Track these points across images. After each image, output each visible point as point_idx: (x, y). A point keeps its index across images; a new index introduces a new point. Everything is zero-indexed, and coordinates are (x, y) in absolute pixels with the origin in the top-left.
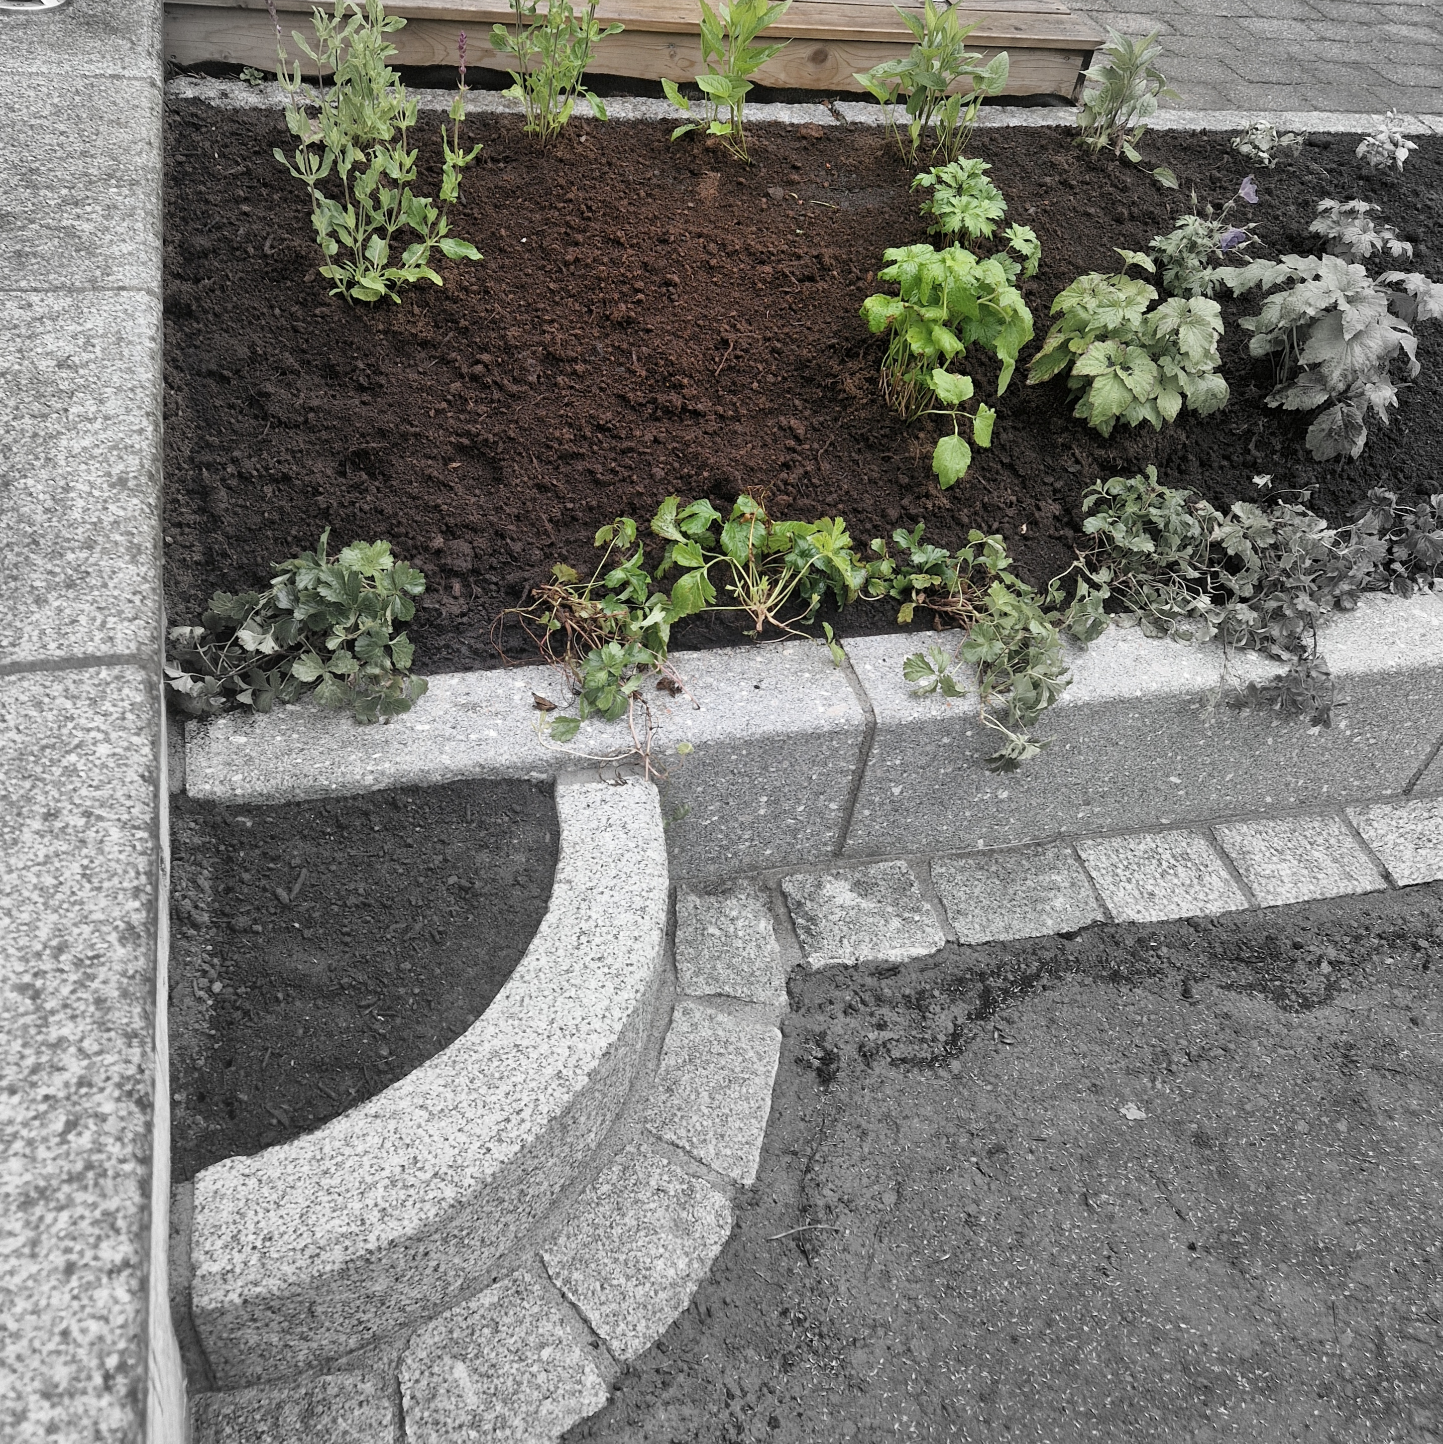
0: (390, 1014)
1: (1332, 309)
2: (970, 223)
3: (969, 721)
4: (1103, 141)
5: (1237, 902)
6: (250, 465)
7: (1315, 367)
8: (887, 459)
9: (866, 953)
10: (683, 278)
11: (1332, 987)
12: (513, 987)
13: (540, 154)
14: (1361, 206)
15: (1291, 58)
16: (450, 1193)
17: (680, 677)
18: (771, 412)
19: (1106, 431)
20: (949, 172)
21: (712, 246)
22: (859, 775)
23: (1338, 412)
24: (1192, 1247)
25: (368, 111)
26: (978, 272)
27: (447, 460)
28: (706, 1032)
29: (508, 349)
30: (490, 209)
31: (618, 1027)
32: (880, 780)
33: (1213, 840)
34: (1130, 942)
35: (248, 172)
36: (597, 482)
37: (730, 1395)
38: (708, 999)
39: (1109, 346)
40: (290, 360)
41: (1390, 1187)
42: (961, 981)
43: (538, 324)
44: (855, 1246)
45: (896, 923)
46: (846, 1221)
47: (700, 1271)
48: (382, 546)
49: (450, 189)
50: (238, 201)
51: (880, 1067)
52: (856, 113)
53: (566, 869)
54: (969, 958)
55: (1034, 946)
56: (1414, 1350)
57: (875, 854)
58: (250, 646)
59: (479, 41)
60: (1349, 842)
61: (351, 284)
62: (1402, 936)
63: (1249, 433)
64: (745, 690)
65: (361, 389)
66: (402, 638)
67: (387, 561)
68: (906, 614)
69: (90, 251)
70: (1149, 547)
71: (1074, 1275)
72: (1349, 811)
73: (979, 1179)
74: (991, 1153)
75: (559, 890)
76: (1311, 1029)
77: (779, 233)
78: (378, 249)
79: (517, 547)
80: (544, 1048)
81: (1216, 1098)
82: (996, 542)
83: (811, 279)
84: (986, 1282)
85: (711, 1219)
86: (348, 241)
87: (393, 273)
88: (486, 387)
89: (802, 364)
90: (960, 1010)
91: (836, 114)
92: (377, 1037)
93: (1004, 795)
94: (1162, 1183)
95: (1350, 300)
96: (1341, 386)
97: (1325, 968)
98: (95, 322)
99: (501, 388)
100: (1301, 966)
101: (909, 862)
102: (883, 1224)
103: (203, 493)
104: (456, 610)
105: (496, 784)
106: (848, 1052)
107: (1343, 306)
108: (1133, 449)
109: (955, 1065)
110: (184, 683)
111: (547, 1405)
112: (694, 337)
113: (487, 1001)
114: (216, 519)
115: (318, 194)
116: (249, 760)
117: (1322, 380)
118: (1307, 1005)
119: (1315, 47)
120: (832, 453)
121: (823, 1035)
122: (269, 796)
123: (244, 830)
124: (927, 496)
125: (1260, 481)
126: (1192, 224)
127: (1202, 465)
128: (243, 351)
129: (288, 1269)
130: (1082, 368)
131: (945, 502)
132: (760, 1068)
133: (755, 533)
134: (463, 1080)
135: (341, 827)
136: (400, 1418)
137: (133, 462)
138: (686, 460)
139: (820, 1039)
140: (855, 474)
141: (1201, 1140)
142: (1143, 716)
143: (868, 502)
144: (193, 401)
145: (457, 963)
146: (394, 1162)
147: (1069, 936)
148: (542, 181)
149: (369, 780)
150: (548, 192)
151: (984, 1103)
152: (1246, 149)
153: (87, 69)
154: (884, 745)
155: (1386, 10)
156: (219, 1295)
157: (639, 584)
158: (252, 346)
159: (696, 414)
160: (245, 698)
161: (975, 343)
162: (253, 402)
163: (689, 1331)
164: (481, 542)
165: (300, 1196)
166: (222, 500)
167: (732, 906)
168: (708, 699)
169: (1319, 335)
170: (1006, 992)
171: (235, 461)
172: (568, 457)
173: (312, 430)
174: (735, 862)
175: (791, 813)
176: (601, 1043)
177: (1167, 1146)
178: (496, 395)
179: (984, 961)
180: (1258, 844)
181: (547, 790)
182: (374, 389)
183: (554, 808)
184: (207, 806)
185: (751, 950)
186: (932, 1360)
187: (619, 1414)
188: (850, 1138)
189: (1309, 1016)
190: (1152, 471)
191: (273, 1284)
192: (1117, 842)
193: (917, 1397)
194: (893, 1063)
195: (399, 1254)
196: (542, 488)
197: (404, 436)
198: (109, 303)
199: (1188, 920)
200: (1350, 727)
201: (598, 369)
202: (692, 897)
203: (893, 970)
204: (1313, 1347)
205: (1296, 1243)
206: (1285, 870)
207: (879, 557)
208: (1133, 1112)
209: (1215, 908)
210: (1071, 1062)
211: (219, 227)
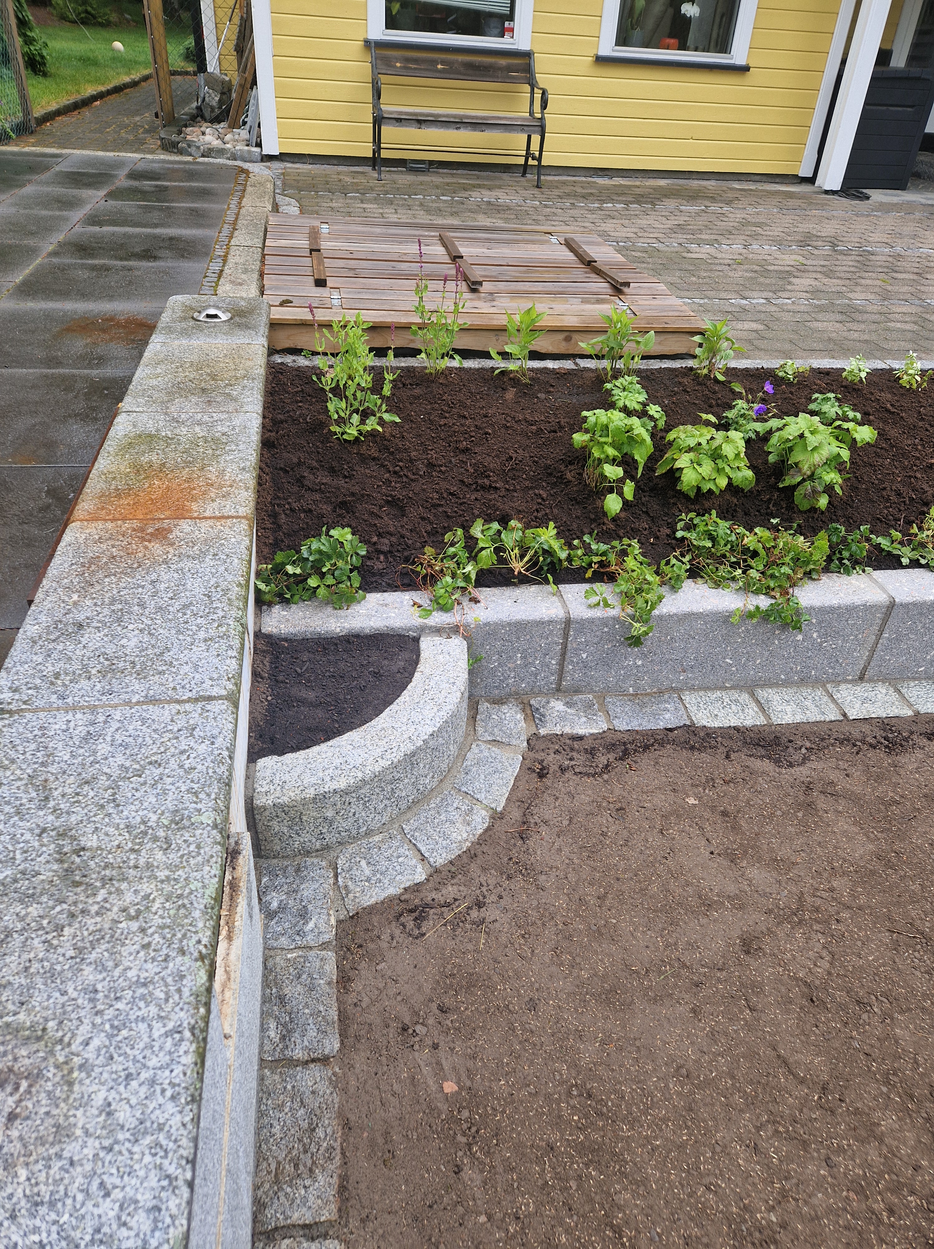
0: (340, 713)
1: (802, 436)
2: (628, 403)
3: (616, 619)
4: (705, 371)
5: (761, 721)
6: (295, 505)
7: (796, 464)
8: (585, 508)
9: (567, 730)
10: (494, 432)
11: (805, 759)
12: (394, 707)
13: (433, 382)
14: (831, 395)
15: (830, 339)
16: (360, 775)
17: (481, 597)
18: (532, 488)
19: (692, 494)
20: (619, 382)
21: (508, 418)
22: (565, 646)
23: (808, 485)
24: (712, 853)
25: (355, 362)
26: (626, 421)
27: (381, 507)
28: (486, 754)
29: (411, 461)
30: (408, 405)
31: (438, 725)
32: (576, 649)
33: (752, 695)
34: (702, 734)
35: (302, 391)
36: (448, 517)
37: (481, 885)
38: (489, 742)
39: (691, 455)
40: (315, 464)
41: (820, 839)
42: (614, 745)
43: (425, 451)
44: (547, 838)
45: (584, 719)
46: (544, 830)
47: (472, 838)
48: (347, 530)
49: (387, 390)
50: (297, 402)
51: (568, 775)
52: (584, 363)
53: (421, 667)
54: (619, 736)
55: (653, 733)
56: (819, 902)
57: (577, 691)
58: (291, 572)
59: (408, 335)
60: (826, 698)
61: (343, 434)
62: (848, 740)
63: (770, 500)
64: (510, 602)
65: (345, 477)
66: (355, 573)
67: (349, 537)
68: (589, 574)
69: (235, 400)
70: (709, 544)
71: (651, 859)
72: (828, 686)
73: (610, 819)
74: (618, 810)
75: (417, 675)
76: (792, 775)
77: (541, 413)
78: (356, 418)
79: (410, 542)
80: (404, 728)
81: (735, 798)
82: (635, 543)
83: (555, 432)
84: (607, 857)
85: (480, 820)
86: (343, 415)
87: (361, 427)
88: (401, 476)
89: (547, 467)
90: (611, 756)
91: (576, 364)
92: (334, 721)
93: (640, 663)
94: (701, 828)
95: (812, 433)
96: (809, 473)
97: (803, 750)
98: (237, 422)
99: (407, 477)
100: (791, 750)
101: (595, 697)
102: (562, 831)
103: (274, 516)
104: (381, 567)
105: (393, 636)
106: (554, 768)
107: (807, 434)
108: (707, 504)
109: (606, 777)
110: (262, 586)
111: (400, 877)
112: (497, 456)
113: (381, 712)
114: (279, 526)
115: (330, 395)
116: (288, 620)
117: (800, 471)
118: (791, 765)
119: (845, 334)
120: (559, 505)
121: (543, 761)
122: (295, 635)
123: (284, 647)
124: (604, 524)
125: (774, 521)
126: (740, 404)
127: (746, 514)
128: (295, 460)
129: (292, 794)
130: (678, 465)
131: (612, 526)
132: (510, 769)
133: (518, 535)
134: (369, 737)
135: (325, 649)
136: (336, 876)
137: (248, 463)
138: (489, 507)
139: (541, 762)
140: (570, 515)
141: (725, 814)
142: (706, 623)
143: (575, 526)
144: (273, 480)
145: (370, 698)
146: (337, 762)
147: (671, 730)
148: (432, 392)
149: (338, 630)
150: (434, 397)
151: (617, 792)
152: (781, 374)
153: (238, 341)
154: (575, 630)
155: (890, 316)
156: (264, 800)
157: (464, 555)
158: (299, 458)
159: (496, 488)
160: (288, 596)
161: (626, 454)
162: (298, 480)
163: (465, 860)
164: (393, 539)
165: (299, 770)
166: (283, 519)
167: (505, 708)
168: (492, 606)
169: (797, 449)
170: (635, 751)
171: (289, 503)
172: (435, 506)
173: (323, 492)
174: (507, 689)
175: (533, 664)
176: (430, 730)
177: (706, 815)
178: (405, 479)
179: (626, 737)
180: (777, 697)
181: (416, 640)
182: (350, 477)
183: (418, 646)
184: (269, 637)
185: (512, 725)
186: (577, 882)
187: (431, 885)
188: (550, 800)
189: (792, 770)
190: (714, 512)
191: (286, 799)
192: (702, 693)
193: (568, 895)
194: (575, 774)
195: (337, 798)
196: (423, 519)
197: (363, 496)
198: (241, 416)
199: (734, 728)
200: (819, 636)
201: (452, 469)
202: (487, 704)
203: (581, 738)
204: (765, 895)
205: (767, 857)
206: (789, 709)
207: (577, 548)
208: (692, 801)
209: (749, 723)
210: (664, 779)
211: (288, 412)
